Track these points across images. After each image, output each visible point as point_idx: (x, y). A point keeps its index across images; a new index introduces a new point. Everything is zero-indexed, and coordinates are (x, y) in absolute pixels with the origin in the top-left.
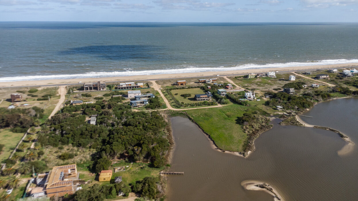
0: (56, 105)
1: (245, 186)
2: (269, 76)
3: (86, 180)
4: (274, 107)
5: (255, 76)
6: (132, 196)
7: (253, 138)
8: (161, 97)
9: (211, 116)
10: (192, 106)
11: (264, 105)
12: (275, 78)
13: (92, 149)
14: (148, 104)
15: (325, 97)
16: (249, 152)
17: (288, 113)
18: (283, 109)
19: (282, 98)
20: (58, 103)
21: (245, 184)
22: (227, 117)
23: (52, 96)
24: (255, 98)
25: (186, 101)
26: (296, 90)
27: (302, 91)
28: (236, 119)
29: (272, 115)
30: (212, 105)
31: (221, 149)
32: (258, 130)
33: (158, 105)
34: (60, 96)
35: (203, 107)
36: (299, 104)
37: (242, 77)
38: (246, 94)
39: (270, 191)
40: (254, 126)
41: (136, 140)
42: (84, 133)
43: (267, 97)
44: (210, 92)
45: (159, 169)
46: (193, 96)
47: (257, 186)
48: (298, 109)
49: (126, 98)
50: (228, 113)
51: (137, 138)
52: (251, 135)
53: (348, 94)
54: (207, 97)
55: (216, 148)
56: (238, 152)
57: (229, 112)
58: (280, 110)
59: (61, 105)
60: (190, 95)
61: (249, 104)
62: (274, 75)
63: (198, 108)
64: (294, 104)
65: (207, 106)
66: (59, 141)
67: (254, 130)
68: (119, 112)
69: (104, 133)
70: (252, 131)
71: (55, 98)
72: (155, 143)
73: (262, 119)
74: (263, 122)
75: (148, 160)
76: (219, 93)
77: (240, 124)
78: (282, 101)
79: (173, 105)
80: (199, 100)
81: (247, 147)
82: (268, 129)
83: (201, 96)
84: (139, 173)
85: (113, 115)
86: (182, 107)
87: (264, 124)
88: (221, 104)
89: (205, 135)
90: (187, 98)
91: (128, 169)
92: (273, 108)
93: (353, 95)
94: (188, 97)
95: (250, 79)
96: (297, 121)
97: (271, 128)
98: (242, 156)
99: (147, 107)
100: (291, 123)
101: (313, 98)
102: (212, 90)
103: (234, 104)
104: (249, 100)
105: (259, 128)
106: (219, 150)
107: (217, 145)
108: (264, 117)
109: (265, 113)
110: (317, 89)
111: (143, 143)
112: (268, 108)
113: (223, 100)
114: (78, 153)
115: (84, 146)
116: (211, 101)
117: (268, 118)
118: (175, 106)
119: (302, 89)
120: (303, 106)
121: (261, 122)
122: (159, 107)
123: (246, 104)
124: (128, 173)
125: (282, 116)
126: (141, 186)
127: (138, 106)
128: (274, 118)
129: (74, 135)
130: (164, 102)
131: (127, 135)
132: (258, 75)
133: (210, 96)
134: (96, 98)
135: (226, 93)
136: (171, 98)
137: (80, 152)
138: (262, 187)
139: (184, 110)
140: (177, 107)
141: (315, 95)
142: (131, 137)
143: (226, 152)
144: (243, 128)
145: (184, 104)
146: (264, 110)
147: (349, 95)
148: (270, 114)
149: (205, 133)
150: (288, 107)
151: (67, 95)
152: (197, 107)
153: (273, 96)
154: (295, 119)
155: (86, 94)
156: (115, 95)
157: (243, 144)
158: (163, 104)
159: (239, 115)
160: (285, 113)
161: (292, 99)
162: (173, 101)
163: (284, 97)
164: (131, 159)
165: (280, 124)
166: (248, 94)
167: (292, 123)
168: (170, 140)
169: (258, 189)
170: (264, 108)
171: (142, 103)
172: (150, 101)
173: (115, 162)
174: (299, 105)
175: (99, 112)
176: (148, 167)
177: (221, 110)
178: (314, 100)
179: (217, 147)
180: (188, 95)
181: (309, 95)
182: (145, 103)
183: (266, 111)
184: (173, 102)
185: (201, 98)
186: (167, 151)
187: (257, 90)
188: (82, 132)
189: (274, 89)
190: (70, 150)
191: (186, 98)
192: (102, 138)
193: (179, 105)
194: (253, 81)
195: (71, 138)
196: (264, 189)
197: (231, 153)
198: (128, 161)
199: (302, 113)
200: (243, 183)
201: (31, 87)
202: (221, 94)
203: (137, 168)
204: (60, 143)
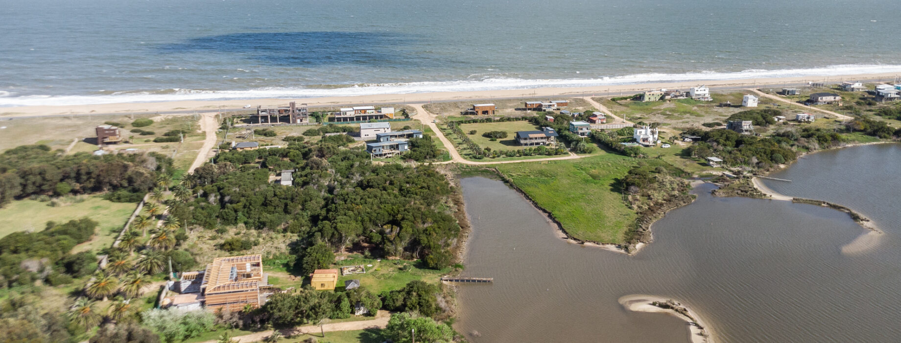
0: (199, 152)
1: (627, 304)
2: (693, 98)
3: (282, 287)
4: (703, 161)
5: (660, 96)
6: (385, 317)
7: (651, 219)
8: (438, 138)
9: (553, 176)
10: (510, 155)
11: (678, 157)
12: (708, 101)
13: (289, 234)
14: (409, 150)
15: (826, 141)
16: (639, 246)
17: (735, 173)
18: (722, 165)
19: (722, 141)
20: (201, 147)
21: (626, 302)
22: (591, 178)
23: (187, 135)
24: (659, 142)
25: (496, 146)
26: (758, 127)
27: (773, 129)
28: (612, 182)
29: (696, 176)
30: (556, 154)
31: (575, 239)
32: (662, 205)
33: (432, 153)
34: (204, 135)
35: (534, 158)
36: (763, 154)
37: (630, 97)
38: (636, 133)
39: (682, 313)
40: (652, 197)
41: (386, 213)
42: (270, 201)
43: (686, 139)
44: (552, 128)
45: (438, 271)
46: (511, 137)
47: (654, 304)
48: (758, 163)
49: (356, 139)
50: (593, 171)
51: (390, 211)
52: (645, 214)
53: (883, 134)
54: (545, 138)
55: (566, 237)
56: (615, 244)
57: (595, 168)
58: (715, 166)
59: (209, 152)
60: (504, 134)
61: (643, 154)
62: (707, 96)
63: (524, 161)
64: (749, 153)
65: (544, 156)
66: (217, 217)
67: (652, 205)
68: (344, 164)
69: (313, 202)
70: (649, 205)
71: (195, 138)
72: (430, 220)
73: (672, 183)
74: (673, 189)
75: (414, 255)
76: (574, 130)
77: (621, 193)
78: (721, 148)
79: (466, 155)
80: (526, 144)
81: (634, 234)
82: (684, 202)
83: (531, 136)
84: (395, 278)
85: (329, 170)
86: (485, 158)
87: (676, 193)
88: (577, 153)
89: (541, 212)
90: (499, 140)
91: (371, 271)
92: (699, 163)
93: (894, 138)
94: (500, 137)
95: (647, 103)
96: (754, 188)
97: (693, 201)
98: (623, 251)
99: (405, 158)
100: (739, 192)
101: (796, 143)
102: (558, 124)
103: (608, 154)
104: (642, 145)
105: (664, 200)
106: (572, 241)
107: (567, 231)
108: (678, 180)
109: (679, 173)
110: (807, 126)
111: (403, 219)
112: (688, 163)
113: (582, 144)
114: (261, 240)
115: (272, 227)
116: (553, 147)
117: (686, 181)
118: (471, 156)
119: (772, 124)
120: (772, 158)
121: (670, 189)
122: (434, 156)
123: (636, 154)
124: (371, 276)
125: (721, 179)
126: (403, 298)
127: (385, 154)
128: (700, 182)
129: (248, 204)
130: (445, 148)
131: (366, 203)
132: (669, 95)
133: (552, 134)
134: (286, 139)
135: (590, 131)
136: (460, 141)
137: (264, 239)
138: (663, 306)
139: (492, 165)
140: (475, 158)
141: (803, 137)
142: (375, 207)
143: (587, 244)
144: (626, 199)
145: (492, 151)
146: (677, 166)
147: (885, 137)
148: (693, 173)
149: (540, 209)
150: (735, 159)
151: (220, 132)
152: (521, 159)
153: (702, 137)
154: (750, 184)
155: (264, 130)
156: (329, 132)
157: (625, 229)
158: (442, 152)
159: (619, 175)
160: (727, 173)
161: (745, 143)
162: (465, 146)
163: (727, 139)
164: (378, 251)
165: (713, 193)
166: (640, 132)
167: (742, 191)
168: (462, 220)
169: (655, 309)
170: (679, 162)
171: (394, 149)
172: (413, 145)
173: (343, 258)
174: (761, 156)
175: (298, 164)
176: (414, 267)
177: (577, 165)
178: (798, 146)
179: (566, 233)
180: (499, 133)
181: (788, 136)
182: (400, 147)
183: (682, 168)
184: (465, 149)
185: (531, 139)
186: (456, 240)
187: (664, 127)
188: (266, 198)
189: (704, 125)
190: (242, 234)
191: (496, 140)
192: (309, 213)
193: (479, 154)
194: (654, 108)
195: (243, 212)
196: (669, 311)
197: (598, 246)
198: (371, 256)
199: (768, 173)
200: (623, 300)
201: (137, 115)
202: (577, 133)
203: (391, 269)
204: (219, 220)
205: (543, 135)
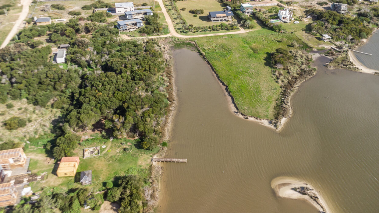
0: (15, 24)
1: (277, 190)
3: (38, 172)
4: (318, 36)
6: (106, 209)
7: (289, 93)
8: (163, 14)
9: (229, 51)
10: (204, 30)
11: (304, 32)
13: (55, 110)
14: (143, 26)
16: (283, 120)
17: (338, 47)
18: (331, 40)
20: (17, 19)
21: (277, 186)
22: (252, 52)
23: (10, 8)
24: (293, 19)
25: (197, 22)
26: (348, 5)
27: (356, 8)
28: (265, 56)
29: (315, 50)
30: (232, 29)
31: (242, 114)
32: (296, 78)
33: (157, 29)
34: (22, 7)
35: (218, 32)
36: (355, 32)
38: (280, 13)
39: (315, 200)
40: (290, 71)
41: (118, 101)
42: (43, 82)
43: (308, 17)
44: (230, 7)
45: (150, 151)
46: (206, 14)
47: (295, 189)
48: (351, 40)
49: (113, 14)
50: (254, 45)
51: (120, 98)
52: (286, 88)
54: (226, 17)
55: (236, 111)
56: (268, 120)
57: (255, 43)
58: (326, 41)
59: (21, 24)
60: (202, 12)
61: (284, 30)
63: (213, 35)
64: (346, 31)
65: (225, 31)
66: (8, 94)
67: (290, 79)
68: (101, 40)
70: (288, 79)
71: (16, 11)
73: (302, 56)
74: (302, 64)
75: (136, 134)
76: (243, 10)
77: (271, 67)
78: (330, 26)
79: (178, 29)
80: (214, 21)
81: (280, 111)
82: (310, 76)
83: (217, 15)
84: (120, 161)
85: (89, 47)
86: (190, 33)
87: (304, 67)
88: (244, 28)
89: (221, 84)
90: (198, 16)
91: (104, 152)
92: (316, 38)
94: (199, 14)
96: (351, 62)
97: (315, 73)
98: (272, 127)
99: (142, 32)
100: (343, 66)
101: (371, 21)
102: (233, 3)
103: (262, 29)
104: (283, 21)
105: (297, 74)
106: (241, 116)
107: (238, 106)
108: (305, 54)
109: (305, 47)
110: (375, 5)
111: (128, 107)
112: (310, 37)
113: (248, 22)
114: (34, 116)
115: (43, 105)
116: (230, 23)
117: (310, 55)
118: (181, 30)
119: (355, 3)
120: (360, 34)
121: (301, 63)
122: (158, 31)
123: (279, 30)
124: (103, 159)
125: (329, 52)
126: (120, 193)
127: (129, 29)
128: (318, 55)
129: (27, 84)
130: (166, 22)
131: (105, 90)
133: (230, 14)
134: (70, 13)
135: (253, 11)
136: (176, 16)
137: (37, 114)
138: (303, 191)
139: (193, 38)
140: (184, 32)
141: (375, 16)
142: (111, 94)
143: (251, 119)
144: (274, 74)
145: (194, 27)
146: (304, 41)
148: (313, 47)
149: (221, 82)
150: (339, 36)
151: (32, 6)
152: (211, 33)
153: (318, 17)
154: (348, 58)
155: (57, 5)
156: (98, 8)
157: (274, 104)
158: (164, 27)
159: (269, 49)
160: (333, 47)
162: (178, 21)
164: (110, 133)
165: (326, 66)
166: (283, 13)
167: (344, 65)
168: (170, 94)
169: (296, 195)
170: (304, 36)
171: (134, 25)
172: (147, 22)
173: (87, 138)
174: (353, 33)
175: (72, 39)
176: (134, 147)
177: (245, 40)
178: (372, 23)
179: (237, 109)
180: (199, 11)
181: (366, 16)
182: (138, 24)
183: (307, 43)
184: (177, 24)
185: (217, 17)
186: (165, 116)
187: (295, 5)
189: (317, 4)
190: (23, 109)
191: (196, 16)
192: (70, 90)
193: (186, 29)
195: (25, 90)
196: (306, 197)
197: (257, 121)
198: (106, 135)
199: (357, 46)
200: (275, 183)
202: (245, 12)
203: (118, 150)
204: (9, 96)
205: (225, 15)
